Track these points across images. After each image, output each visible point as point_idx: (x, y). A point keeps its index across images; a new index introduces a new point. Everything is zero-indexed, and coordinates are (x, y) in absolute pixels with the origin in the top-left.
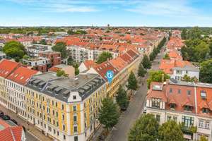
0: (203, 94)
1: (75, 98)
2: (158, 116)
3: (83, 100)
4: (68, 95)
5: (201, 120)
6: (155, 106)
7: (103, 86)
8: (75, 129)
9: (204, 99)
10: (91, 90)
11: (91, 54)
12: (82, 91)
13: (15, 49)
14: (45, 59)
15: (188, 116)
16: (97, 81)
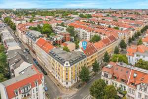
0: (135, 75)
1: (67, 64)
2: (107, 81)
3: (71, 65)
4: (64, 62)
5: (130, 89)
6: (106, 76)
7: (85, 59)
8: (67, 79)
9: (135, 77)
10: (77, 61)
11: (88, 34)
12: (71, 61)
13: (47, 29)
14: (62, 37)
15: (123, 85)
16: (81, 56)
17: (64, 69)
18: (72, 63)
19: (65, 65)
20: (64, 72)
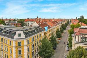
17: (14, 44)
18: (28, 34)
19: (16, 36)
20: (14, 50)
